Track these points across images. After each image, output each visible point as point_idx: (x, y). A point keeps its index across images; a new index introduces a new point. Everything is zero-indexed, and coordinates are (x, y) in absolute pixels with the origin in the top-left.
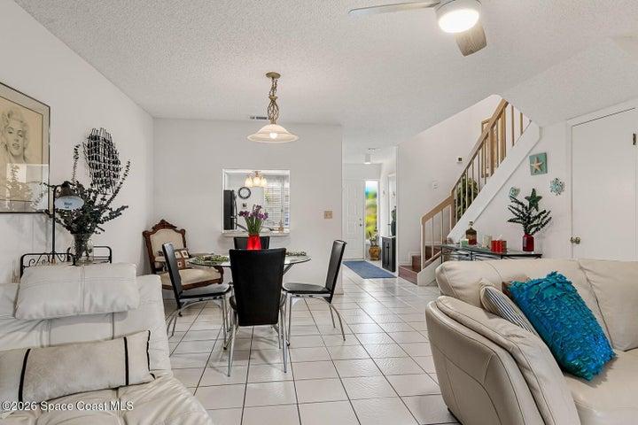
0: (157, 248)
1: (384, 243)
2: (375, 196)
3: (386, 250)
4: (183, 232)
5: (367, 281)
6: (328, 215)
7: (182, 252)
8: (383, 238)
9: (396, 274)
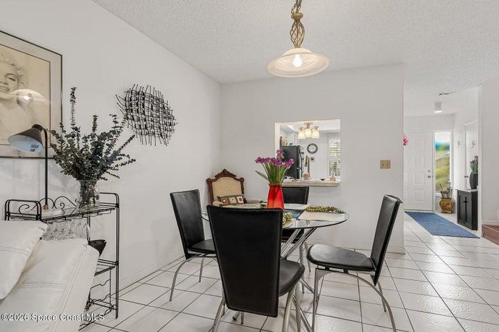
0: (217, 193)
1: (459, 197)
2: (447, 148)
3: (463, 205)
4: (242, 180)
5: (436, 239)
6: (385, 164)
7: (238, 198)
8: (458, 192)
9: (479, 233)
